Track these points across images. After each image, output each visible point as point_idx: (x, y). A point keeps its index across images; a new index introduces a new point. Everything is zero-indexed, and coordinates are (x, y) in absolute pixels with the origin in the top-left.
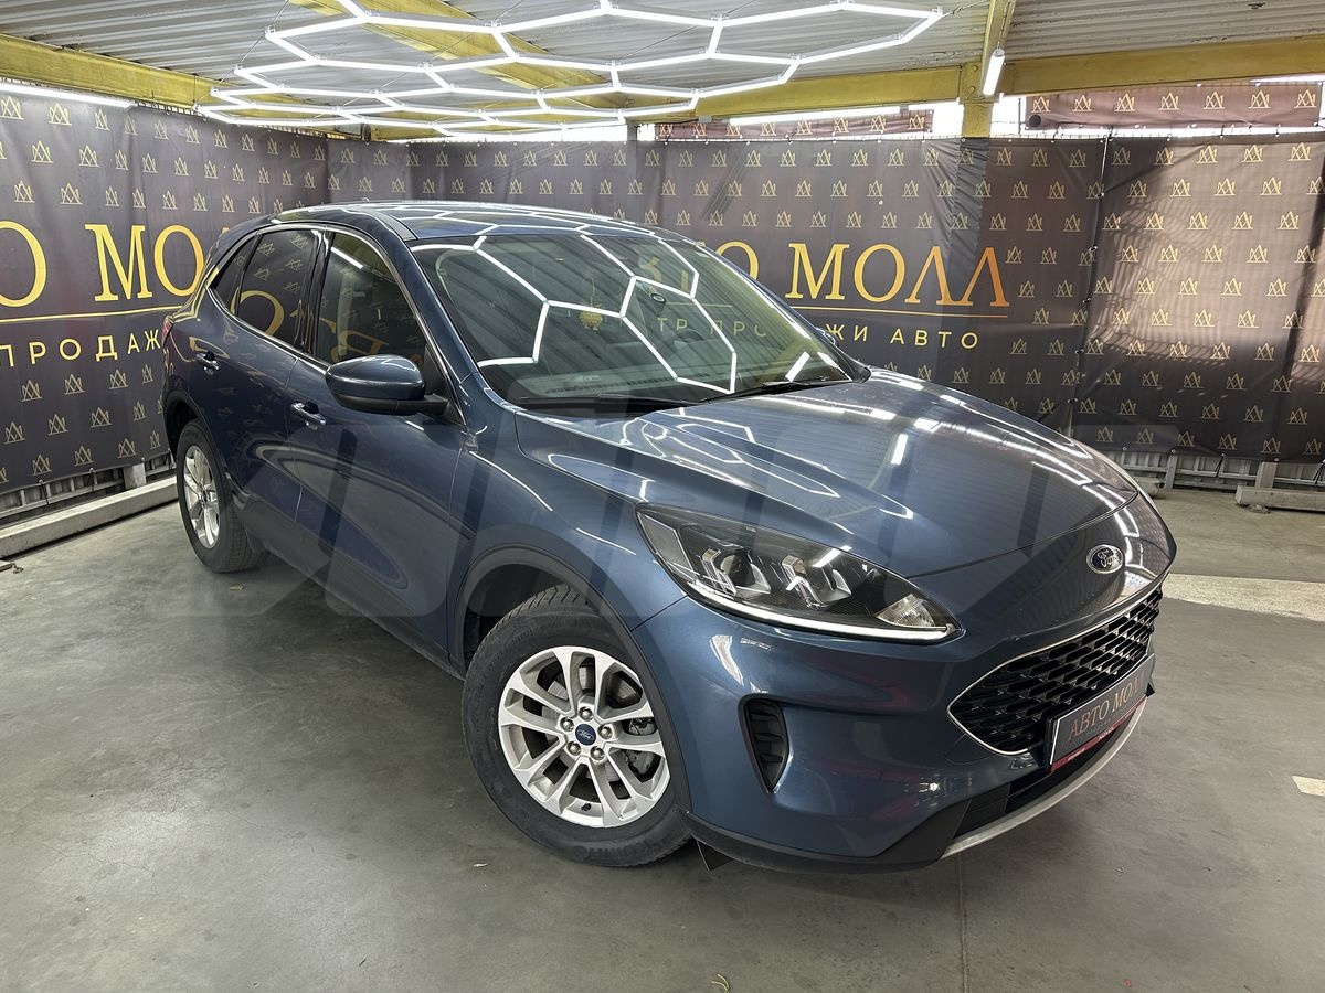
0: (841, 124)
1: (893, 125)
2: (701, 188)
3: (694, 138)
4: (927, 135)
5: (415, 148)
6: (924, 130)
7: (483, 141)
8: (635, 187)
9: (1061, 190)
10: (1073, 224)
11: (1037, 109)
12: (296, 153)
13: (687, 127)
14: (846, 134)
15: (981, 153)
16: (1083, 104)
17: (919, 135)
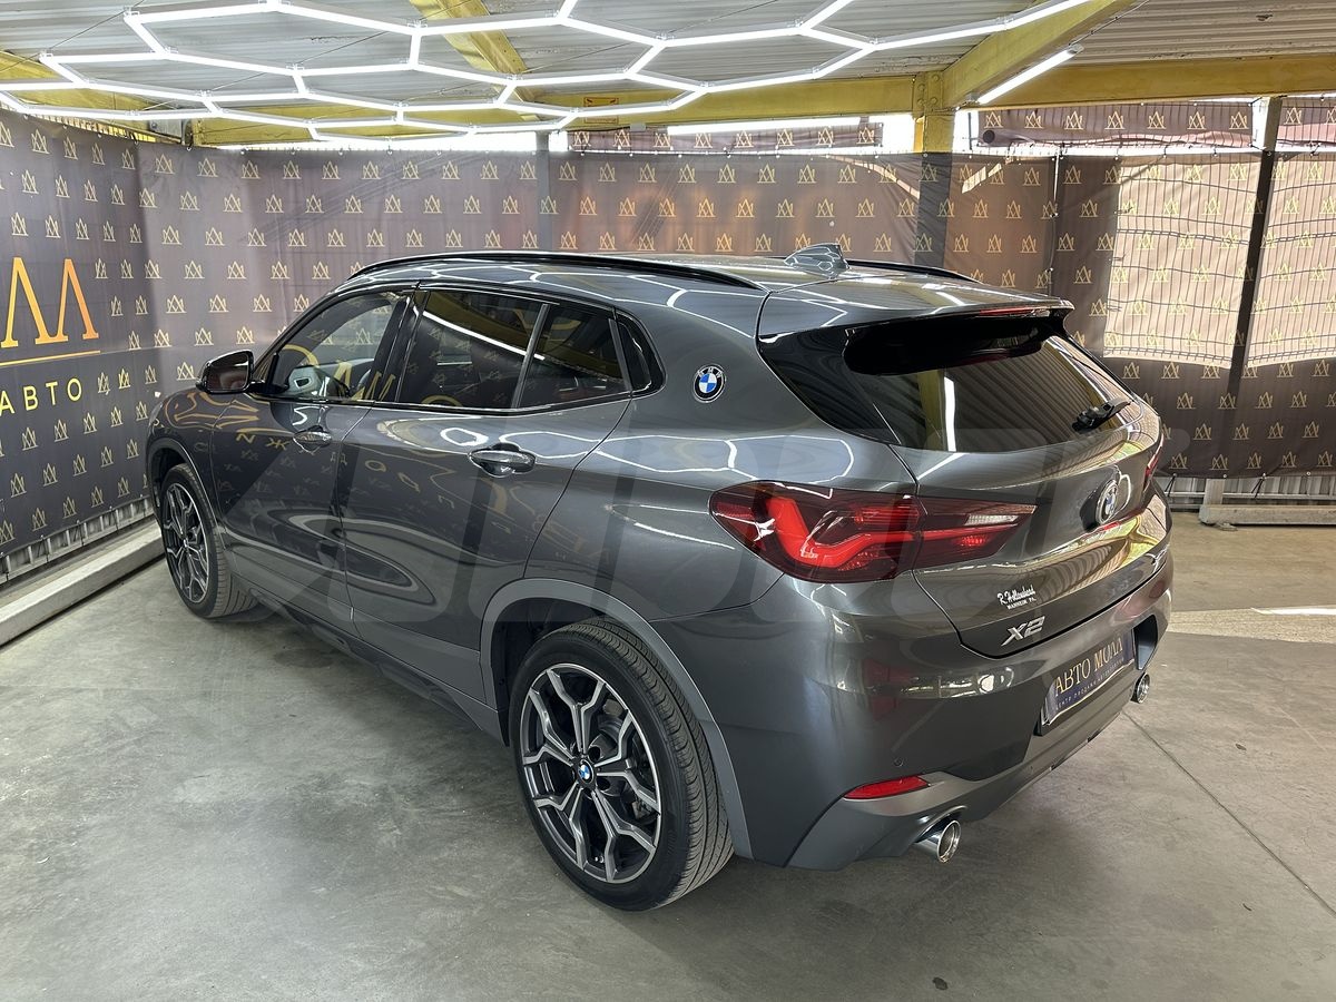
0: (784, 136)
1: (842, 138)
2: (627, 206)
3: (616, 149)
4: (878, 150)
5: (251, 155)
6: (875, 145)
7: (346, 149)
8: (549, 206)
9: (1018, 209)
10: (1030, 245)
11: (990, 125)
12: (99, 157)
13: (608, 136)
14: (791, 148)
15: (944, 169)
16: (1034, 122)
17: (869, 150)
